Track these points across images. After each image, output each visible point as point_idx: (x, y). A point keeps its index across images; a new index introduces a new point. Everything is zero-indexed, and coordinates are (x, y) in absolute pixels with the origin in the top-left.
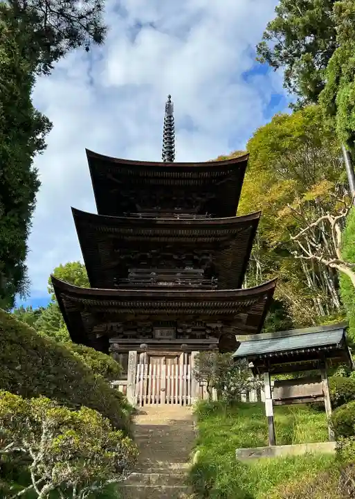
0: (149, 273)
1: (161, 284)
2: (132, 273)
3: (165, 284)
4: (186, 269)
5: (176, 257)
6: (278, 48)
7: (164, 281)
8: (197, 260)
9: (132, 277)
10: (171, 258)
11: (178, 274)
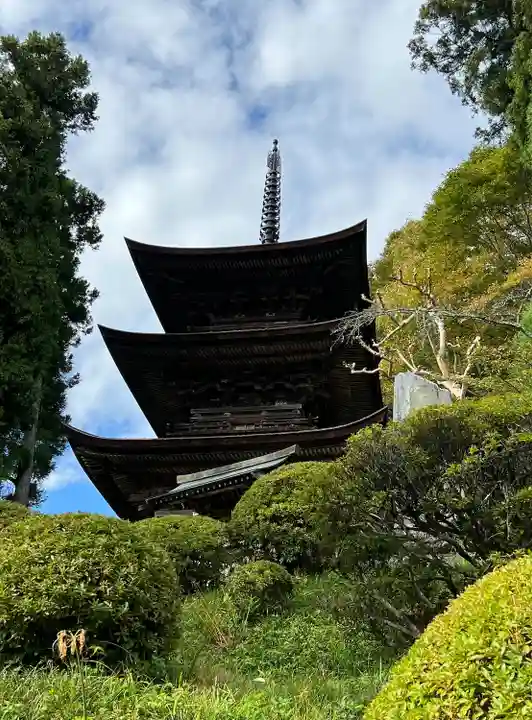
0: (221, 414)
1: (238, 428)
2: (197, 415)
3: (243, 428)
4: (277, 404)
5: (258, 388)
6: (443, 43)
7: (242, 425)
8: (290, 390)
9: (195, 421)
10: (250, 389)
11: (263, 414)
